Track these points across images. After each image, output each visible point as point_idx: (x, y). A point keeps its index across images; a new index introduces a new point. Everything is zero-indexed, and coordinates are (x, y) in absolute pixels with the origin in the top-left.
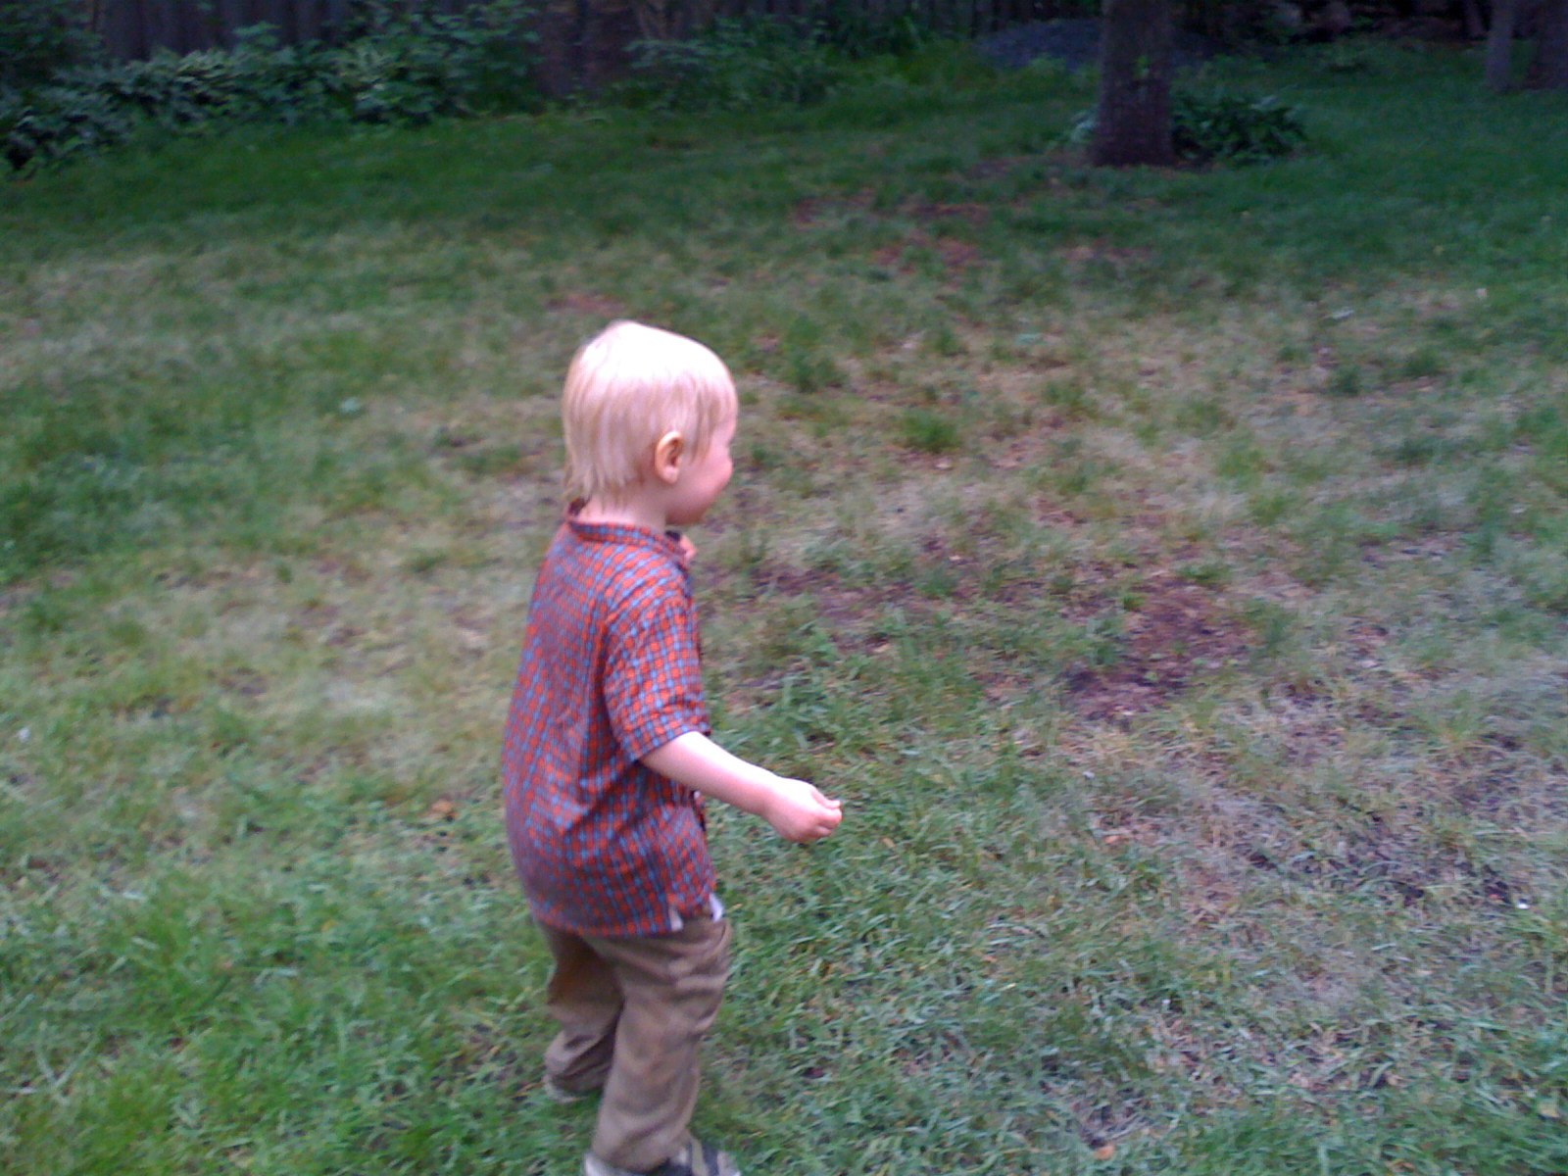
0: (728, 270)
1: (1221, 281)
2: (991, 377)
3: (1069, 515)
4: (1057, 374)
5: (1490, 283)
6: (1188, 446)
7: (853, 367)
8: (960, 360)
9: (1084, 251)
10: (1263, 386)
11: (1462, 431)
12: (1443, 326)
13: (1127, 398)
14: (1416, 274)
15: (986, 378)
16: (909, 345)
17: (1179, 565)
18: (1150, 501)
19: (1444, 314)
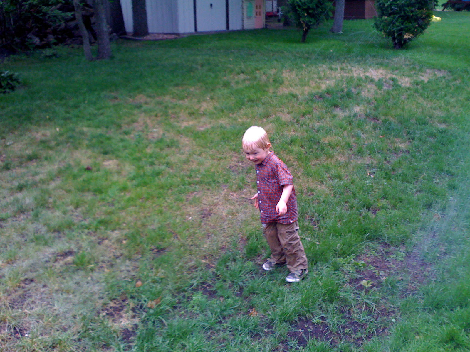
5: (61, 126)
12: (43, 142)
14: (40, 126)
19: (44, 138)
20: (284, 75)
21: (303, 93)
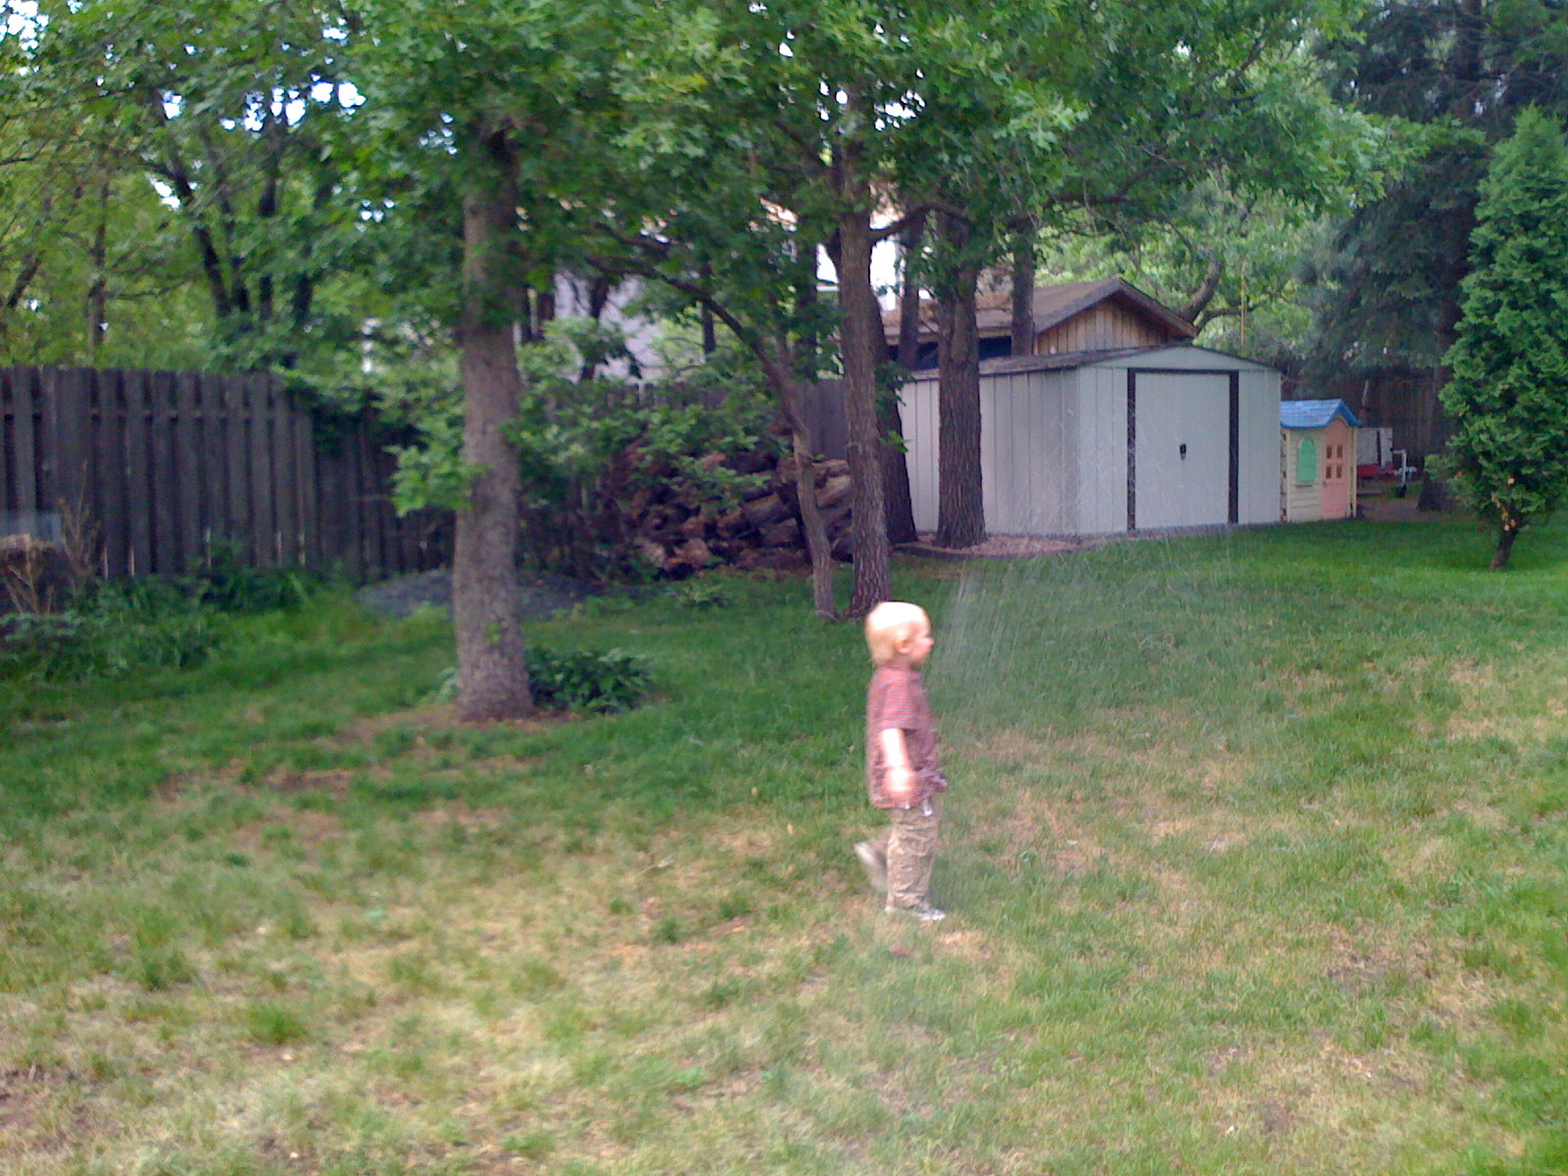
0: (83, 863)
1: (562, 837)
2: (341, 956)
3: (406, 1096)
4: (404, 947)
5: (797, 819)
6: (522, 1013)
7: (204, 960)
8: (310, 943)
9: (440, 815)
10: (594, 942)
11: (766, 968)
12: (757, 865)
13: (468, 966)
14: (736, 816)
15: (335, 959)
16: (262, 930)
17: (506, 1138)
18: (483, 1073)
19: (755, 854)
20: (1457, 677)
21: (1528, 738)
